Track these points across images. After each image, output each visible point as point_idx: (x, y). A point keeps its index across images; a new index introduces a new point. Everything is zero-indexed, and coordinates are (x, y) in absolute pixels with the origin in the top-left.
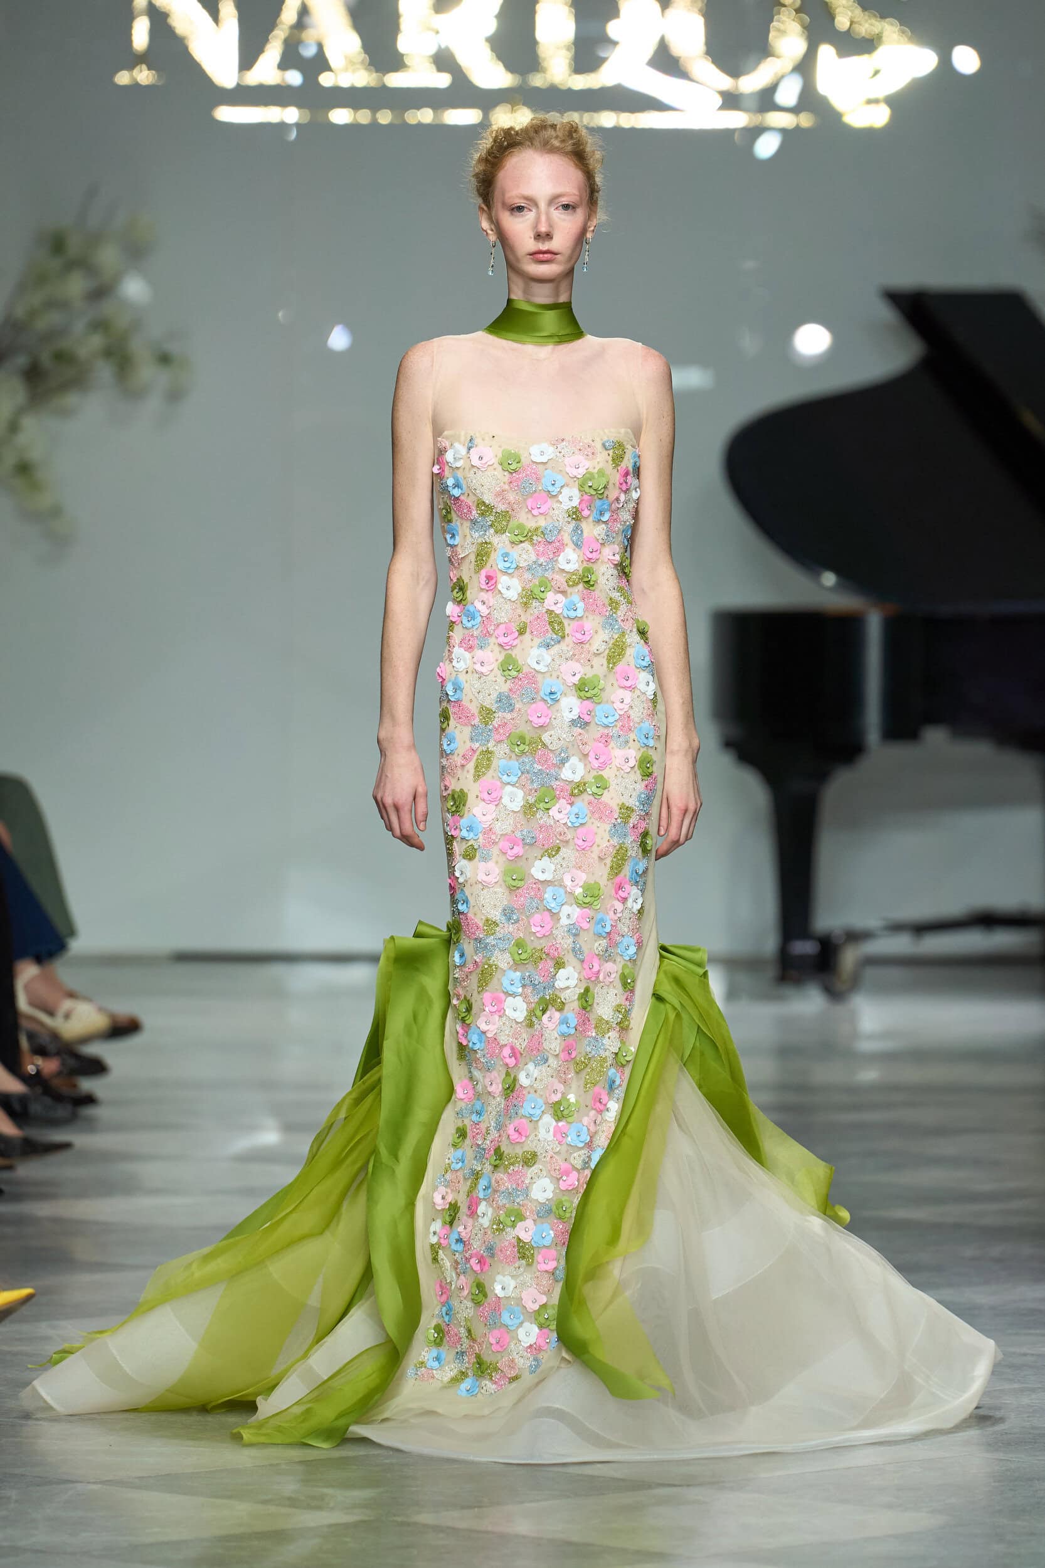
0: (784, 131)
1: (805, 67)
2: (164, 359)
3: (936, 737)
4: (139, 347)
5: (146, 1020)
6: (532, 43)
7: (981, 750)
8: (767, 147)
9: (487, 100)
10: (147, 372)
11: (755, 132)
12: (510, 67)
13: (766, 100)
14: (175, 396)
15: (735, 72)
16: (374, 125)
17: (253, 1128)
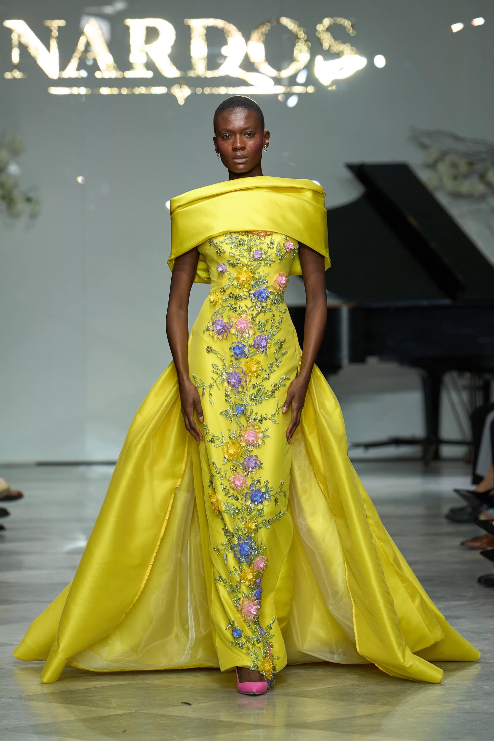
0: (300, 95)
1: (309, 67)
2: (29, 200)
3: (372, 361)
4: (17, 194)
5: (25, 492)
6: (189, 58)
7: (392, 367)
8: (292, 102)
9: (169, 83)
10: (21, 206)
11: (288, 95)
12: (178, 68)
13: (292, 81)
14: (33, 216)
15: (279, 69)
16: (120, 95)
17: (75, 539)
